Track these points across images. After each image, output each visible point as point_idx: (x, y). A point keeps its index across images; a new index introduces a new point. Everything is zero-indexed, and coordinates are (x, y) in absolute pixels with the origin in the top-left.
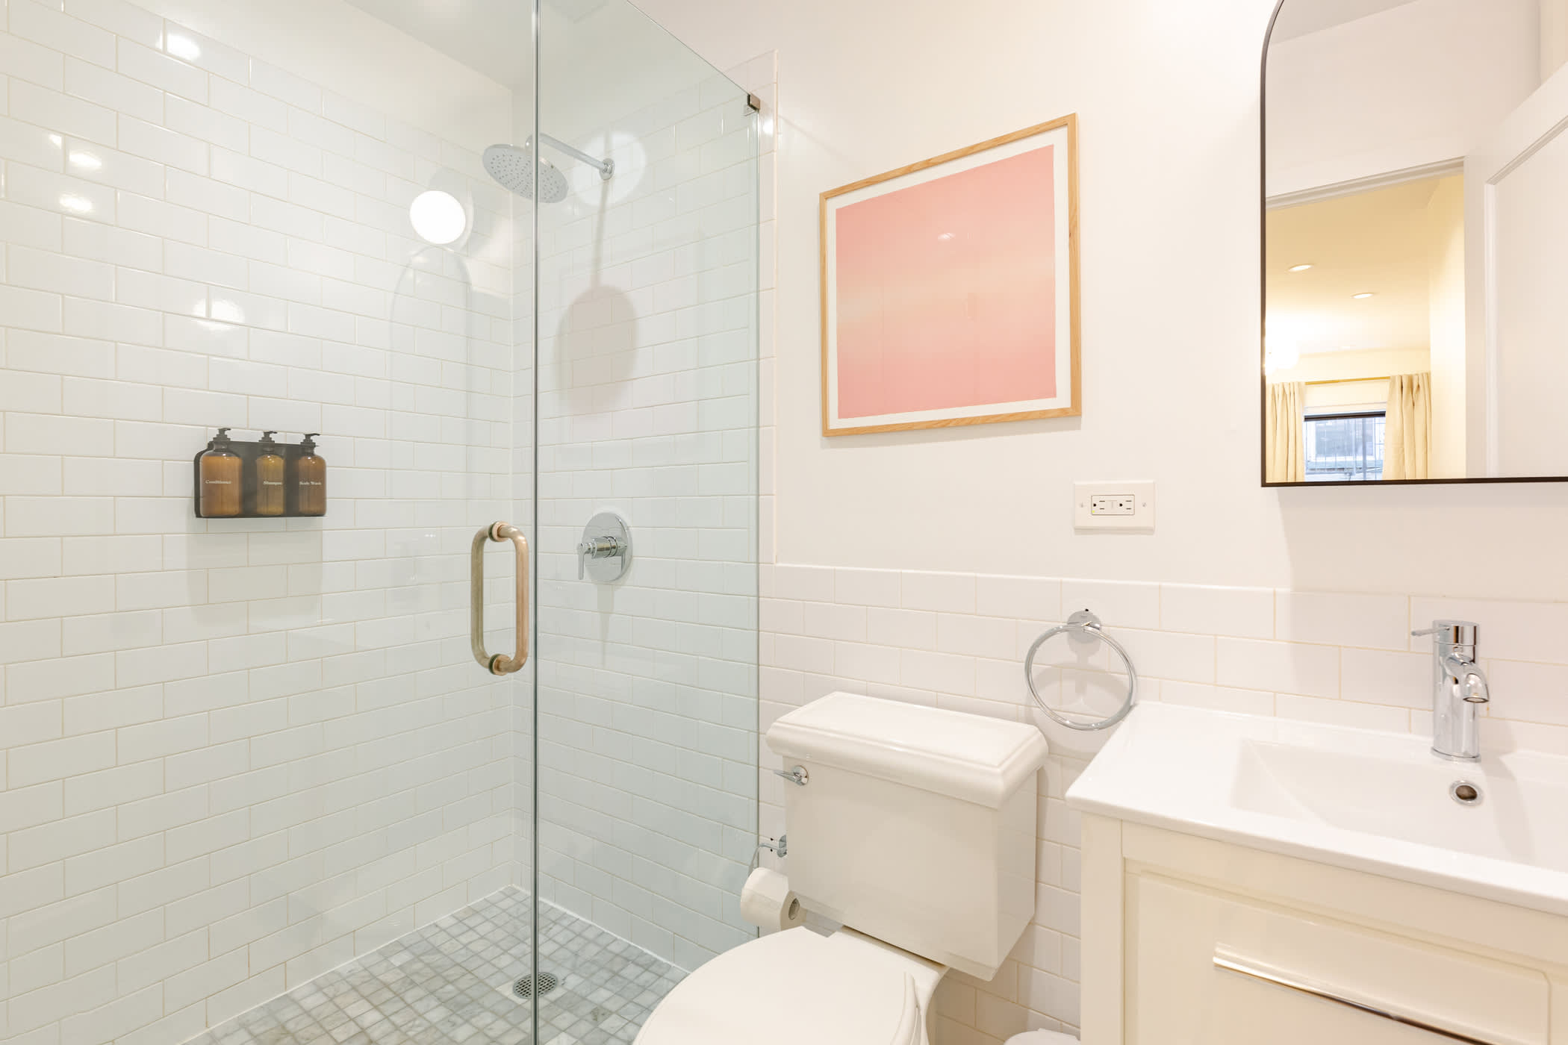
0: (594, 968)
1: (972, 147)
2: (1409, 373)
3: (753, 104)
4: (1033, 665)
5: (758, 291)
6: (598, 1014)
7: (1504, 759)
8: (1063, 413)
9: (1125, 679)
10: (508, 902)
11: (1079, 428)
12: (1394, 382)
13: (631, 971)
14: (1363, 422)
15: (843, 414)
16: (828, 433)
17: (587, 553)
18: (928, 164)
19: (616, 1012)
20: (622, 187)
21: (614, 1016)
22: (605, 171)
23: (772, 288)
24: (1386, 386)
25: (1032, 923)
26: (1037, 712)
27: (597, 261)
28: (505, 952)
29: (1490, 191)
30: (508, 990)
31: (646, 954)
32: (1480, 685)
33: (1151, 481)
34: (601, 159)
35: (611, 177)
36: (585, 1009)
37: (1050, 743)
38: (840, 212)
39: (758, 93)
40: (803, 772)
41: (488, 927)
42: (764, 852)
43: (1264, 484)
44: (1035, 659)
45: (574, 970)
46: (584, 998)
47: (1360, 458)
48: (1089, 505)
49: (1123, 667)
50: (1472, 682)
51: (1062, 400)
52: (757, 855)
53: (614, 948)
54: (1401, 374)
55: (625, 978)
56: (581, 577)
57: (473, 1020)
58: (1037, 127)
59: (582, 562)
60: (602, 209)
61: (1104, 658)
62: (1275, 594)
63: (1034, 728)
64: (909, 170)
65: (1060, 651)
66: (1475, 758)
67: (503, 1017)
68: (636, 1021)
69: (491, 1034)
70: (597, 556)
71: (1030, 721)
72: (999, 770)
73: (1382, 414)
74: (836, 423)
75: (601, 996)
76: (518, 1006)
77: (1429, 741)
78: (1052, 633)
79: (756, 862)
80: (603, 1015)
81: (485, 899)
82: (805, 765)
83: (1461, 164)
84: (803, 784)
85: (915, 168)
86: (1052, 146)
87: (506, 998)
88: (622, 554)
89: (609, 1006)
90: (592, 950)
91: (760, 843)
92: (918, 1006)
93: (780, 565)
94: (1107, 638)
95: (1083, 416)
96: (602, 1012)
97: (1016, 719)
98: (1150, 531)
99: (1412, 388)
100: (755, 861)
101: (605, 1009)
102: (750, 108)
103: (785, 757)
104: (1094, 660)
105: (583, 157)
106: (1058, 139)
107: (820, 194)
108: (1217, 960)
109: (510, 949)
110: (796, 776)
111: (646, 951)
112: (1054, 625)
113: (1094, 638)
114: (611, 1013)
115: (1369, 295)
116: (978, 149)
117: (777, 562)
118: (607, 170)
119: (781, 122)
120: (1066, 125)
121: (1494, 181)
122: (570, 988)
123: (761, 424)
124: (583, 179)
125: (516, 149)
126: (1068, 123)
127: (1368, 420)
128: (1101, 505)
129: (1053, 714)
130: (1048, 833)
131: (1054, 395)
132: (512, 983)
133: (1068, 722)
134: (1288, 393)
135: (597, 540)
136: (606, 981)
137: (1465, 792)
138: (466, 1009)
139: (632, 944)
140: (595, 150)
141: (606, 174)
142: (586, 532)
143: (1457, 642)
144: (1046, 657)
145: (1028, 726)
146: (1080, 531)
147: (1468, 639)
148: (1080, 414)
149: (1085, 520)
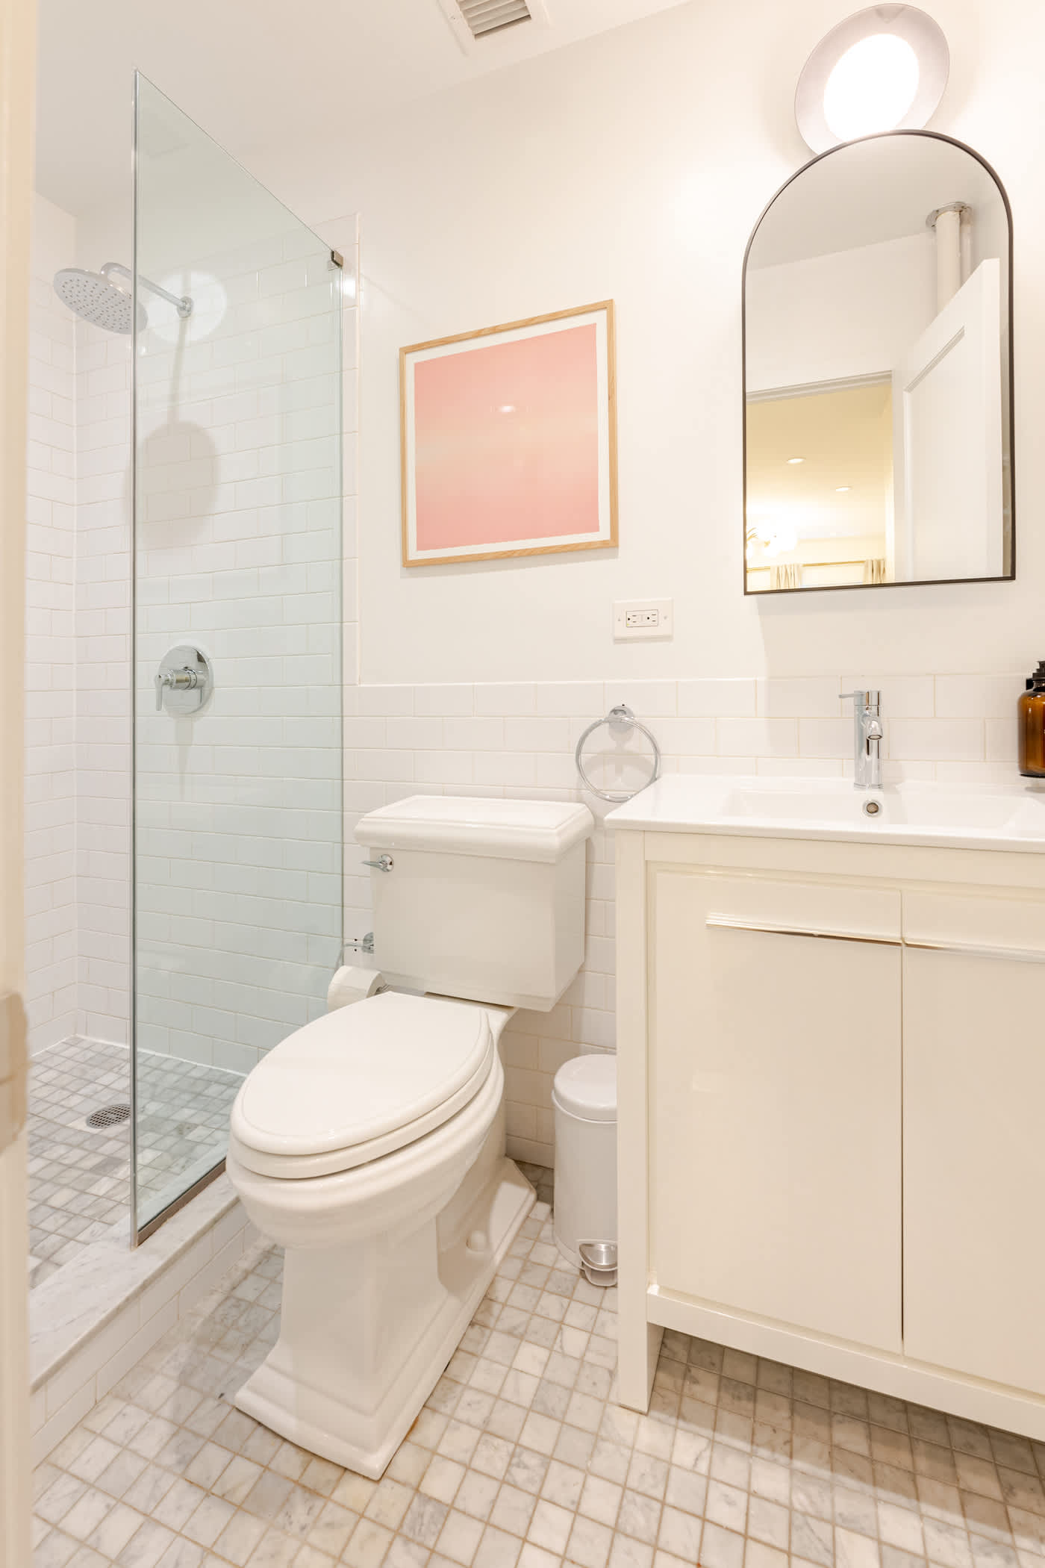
0: (175, 1093)
1: (532, 319)
2: (878, 558)
3: (336, 261)
4: (582, 755)
5: (341, 434)
6: (182, 1129)
7: (896, 785)
8: (604, 545)
9: (652, 759)
10: (73, 1050)
11: (615, 556)
12: (867, 566)
13: (213, 1090)
15: (420, 547)
16: (408, 565)
17: (166, 684)
18: (495, 330)
19: (202, 1125)
20: (200, 327)
21: (200, 1127)
22: (183, 308)
23: (355, 432)
25: (581, 971)
26: (586, 793)
27: (174, 397)
28: (74, 1093)
30: (81, 1125)
31: (229, 1074)
32: (878, 728)
33: (670, 598)
34: (179, 296)
35: (190, 315)
36: (169, 1127)
37: (593, 815)
38: (418, 366)
39: (341, 251)
40: (388, 860)
41: (52, 1074)
42: (348, 951)
43: (746, 593)
44: (584, 747)
45: (153, 1098)
46: (167, 1119)
48: (624, 619)
49: (652, 751)
50: (873, 726)
51: (603, 534)
52: (342, 956)
53: (195, 1074)
54: (873, 559)
55: (208, 1096)
56: (159, 709)
57: (45, 1155)
58: (583, 307)
59: (160, 694)
60: (180, 347)
61: (637, 743)
62: (756, 681)
63: (583, 806)
64: (479, 334)
65: (603, 740)
66: (880, 786)
67: (79, 1146)
68: (224, 1127)
69: (66, 1162)
70: (177, 688)
71: (580, 801)
72: (555, 831)
74: (414, 554)
75: (185, 1114)
76: (93, 1135)
77: (853, 780)
78: (596, 725)
79: (342, 960)
80: (188, 1128)
81: (47, 1052)
82: (389, 853)
83: (889, 376)
84: (388, 870)
85: (483, 333)
86: (595, 324)
87: (80, 1131)
88: (201, 687)
89: (195, 1120)
90: (173, 1078)
91: (345, 943)
92: (490, 1032)
93: (362, 685)
94: (638, 725)
95: (620, 549)
96: (187, 1126)
97: (570, 801)
98: (668, 638)
100: (340, 962)
101: (190, 1124)
102: (333, 263)
103: (372, 848)
104: (631, 746)
105: (159, 291)
106: (599, 318)
107: (401, 349)
108: (709, 921)
109: (78, 1090)
110: (382, 864)
111: (228, 1071)
112: (595, 720)
113: (629, 727)
114: (196, 1126)
115: (847, 489)
116: (537, 320)
117: (360, 684)
118: (185, 308)
119: (363, 280)
120: (606, 308)
121: (910, 389)
122: (150, 1113)
123: (345, 556)
124: (159, 313)
125: (90, 274)
126: (607, 306)
128: (634, 619)
129: (597, 792)
130: (594, 894)
131: (597, 529)
132: (85, 1118)
133: (608, 797)
134: (789, 573)
135: (177, 672)
136: (189, 1102)
137: (872, 809)
138: (37, 1146)
139: (214, 1068)
140: (173, 286)
141: (185, 313)
142: (162, 666)
143: (868, 703)
144: (592, 746)
145: (579, 804)
146: (619, 641)
147: (874, 701)
148: (617, 546)
149: (622, 631)
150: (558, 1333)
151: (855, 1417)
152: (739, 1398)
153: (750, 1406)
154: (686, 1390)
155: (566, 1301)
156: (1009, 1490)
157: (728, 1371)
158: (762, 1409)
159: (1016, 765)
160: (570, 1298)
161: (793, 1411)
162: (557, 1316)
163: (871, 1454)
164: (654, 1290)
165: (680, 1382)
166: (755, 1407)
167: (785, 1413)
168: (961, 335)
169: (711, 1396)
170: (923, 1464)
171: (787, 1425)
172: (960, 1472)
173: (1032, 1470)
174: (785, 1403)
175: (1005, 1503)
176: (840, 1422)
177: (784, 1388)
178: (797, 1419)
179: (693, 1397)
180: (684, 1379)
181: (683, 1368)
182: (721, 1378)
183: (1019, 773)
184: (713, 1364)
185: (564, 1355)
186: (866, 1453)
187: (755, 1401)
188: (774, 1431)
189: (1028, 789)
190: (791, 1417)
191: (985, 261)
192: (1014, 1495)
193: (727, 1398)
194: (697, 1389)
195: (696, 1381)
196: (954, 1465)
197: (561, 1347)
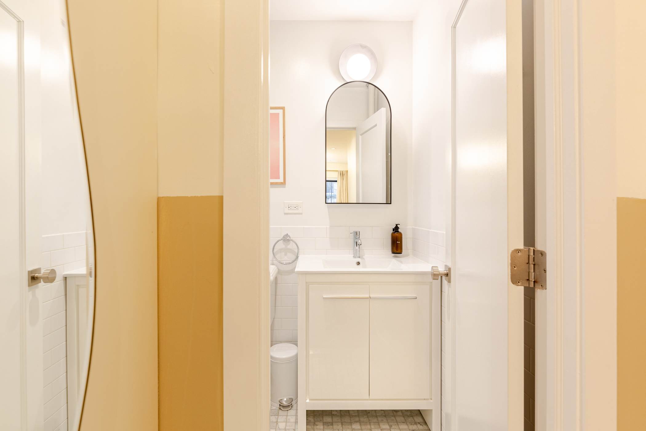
2: (342, 170)
4: (274, 250)
7: (363, 257)
8: (281, 183)
9: (296, 251)
11: (285, 187)
14: (331, 183)
24: (337, 173)
25: (274, 318)
26: (275, 262)
29: (360, 137)
33: (302, 202)
37: (279, 269)
43: (326, 203)
44: (275, 248)
47: (330, 194)
48: (288, 207)
49: (296, 247)
50: (359, 241)
51: (281, 180)
58: (275, 107)
61: (291, 246)
62: (326, 227)
63: (275, 266)
65: (281, 245)
66: (359, 257)
73: (336, 181)
77: (353, 256)
78: (278, 241)
83: (355, 129)
86: (279, 113)
94: (292, 240)
95: (286, 185)
98: (301, 214)
99: (343, 174)
104: (289, 247)
106: (281, 112)
108: (324, 297)
112: (278, 239)
113: (289, 240)
121: (361, 135)
126: (283, 109)
127: (332, 182)
128: (291, 207)
129: (279, 261)
130: (277, 294)
131: (279, 178)
133: (284, 263)
137: (358, 263)
143: (357, 234)
144: (278, 247)
145: (273, 266)
146: (285, 214)
147: (358, 234)
148: (285, 184)
149: (287, 211)
150: (277, 425)
151: (356, 422)
152: (329, 426)
153: (332, 426)
154: (315, 427)
155: (277, 417)
156: (391, 426)
157: (325, 421)
158: (335, 427)
159: (390, 250)
160: (278, 415)
161: (342, 425)
162: (275, 421)
163: (361, 428)
164: (308, 401)
165: (313, 426)
166: (333, 426)
167: (340, 426)
168: (376, 125)
169: (322, 427)
170: (373, 427)
171: (341, 428)
172: (381, 426)
173: (395, 421)
174: (340, 424)
175: (390, 429)
176: (353, 424)
177: (339, 420)
178: (343, 426)
179: (317, 429)
180: (314, 425)
181: (313, 423)
182: (323, 423)
183: (391, 252)
184: (321, 420)
185: (280, 429)
186: (360, 428)
187: (333, 425)
188: (338, 430)
189: (393, 256)
190: (342, 426)
191: (382, 108)
192: (392, 427)
193: (326, 427)
194: (318, 427)
195: (317, 425)
196: (379, 425)
197: (278, 427)
